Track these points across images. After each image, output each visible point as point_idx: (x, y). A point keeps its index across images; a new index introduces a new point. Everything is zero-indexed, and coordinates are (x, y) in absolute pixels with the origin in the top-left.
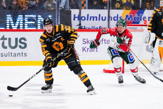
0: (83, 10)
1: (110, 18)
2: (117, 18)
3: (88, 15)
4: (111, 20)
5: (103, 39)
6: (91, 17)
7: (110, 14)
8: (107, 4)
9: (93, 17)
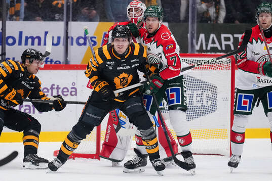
0: (9, 23)
1: (69, 40)
2: (85, 39)
3: (21, 33)
4: (72, 44)
5: (53, 85)
6: (27, 38)
7: (69, 31)
8: (62, 9)
9: (33, 39)
